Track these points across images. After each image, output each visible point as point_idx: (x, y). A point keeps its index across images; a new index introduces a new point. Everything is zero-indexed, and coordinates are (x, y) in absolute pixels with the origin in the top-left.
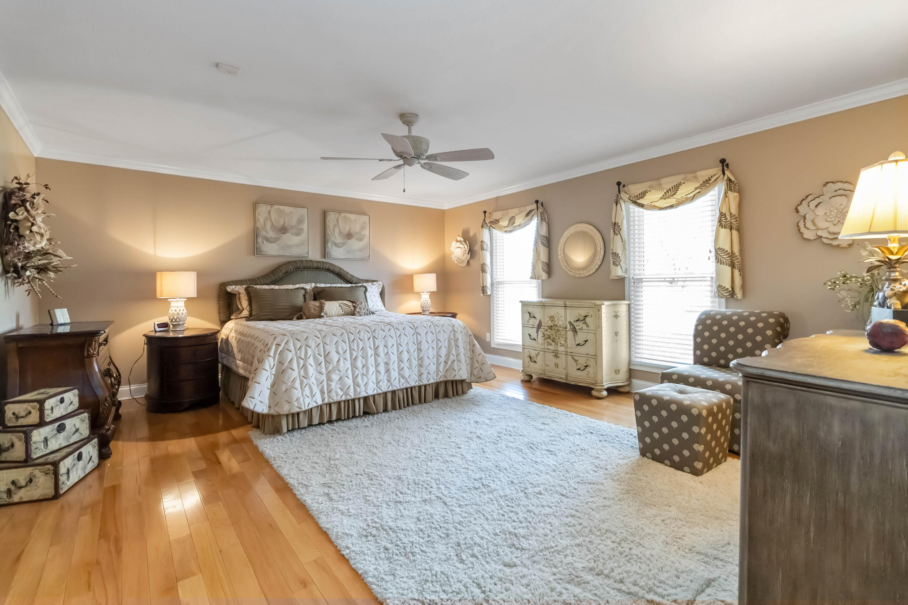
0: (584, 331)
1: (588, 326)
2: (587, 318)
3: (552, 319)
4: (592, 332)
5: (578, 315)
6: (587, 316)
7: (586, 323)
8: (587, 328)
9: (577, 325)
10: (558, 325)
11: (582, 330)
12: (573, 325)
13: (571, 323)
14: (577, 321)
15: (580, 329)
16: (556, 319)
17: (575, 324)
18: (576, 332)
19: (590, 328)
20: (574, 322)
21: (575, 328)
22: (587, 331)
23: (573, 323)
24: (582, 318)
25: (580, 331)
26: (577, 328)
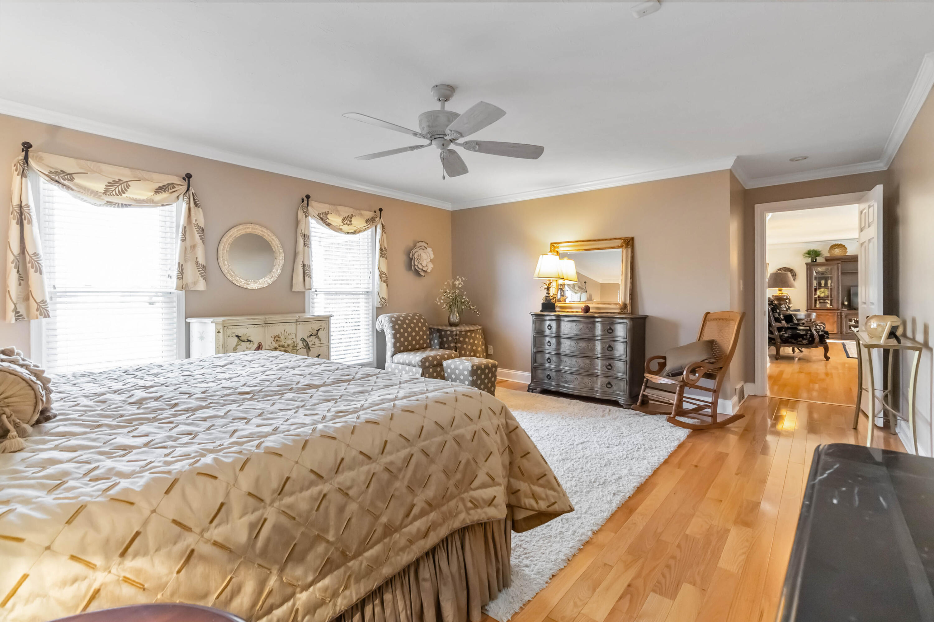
0: (316, 346)
1: (320, 340)
2: (319, 331)
3: (277, 338)
4: (325, 344)
5: (311, 330)
6: (319, 330)
7: (318, 337)
8: (319, 342)
9: (310, 340)
10: (286, 345)
11: (315, 345)
12: (306, 341)
13: (303, 340)
14: (310, 336)
15: (313, 345)
16: (282, 338)
17: (308, 340)
18: (309, 348)
19: (322, 342)
20: (308, 338)
21: (308, 344)
22: (319, 345)
23: (306, 338)
24: (315, 332)
25: (313, 346)
26: (310, 344)
